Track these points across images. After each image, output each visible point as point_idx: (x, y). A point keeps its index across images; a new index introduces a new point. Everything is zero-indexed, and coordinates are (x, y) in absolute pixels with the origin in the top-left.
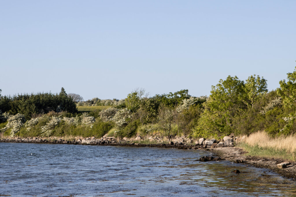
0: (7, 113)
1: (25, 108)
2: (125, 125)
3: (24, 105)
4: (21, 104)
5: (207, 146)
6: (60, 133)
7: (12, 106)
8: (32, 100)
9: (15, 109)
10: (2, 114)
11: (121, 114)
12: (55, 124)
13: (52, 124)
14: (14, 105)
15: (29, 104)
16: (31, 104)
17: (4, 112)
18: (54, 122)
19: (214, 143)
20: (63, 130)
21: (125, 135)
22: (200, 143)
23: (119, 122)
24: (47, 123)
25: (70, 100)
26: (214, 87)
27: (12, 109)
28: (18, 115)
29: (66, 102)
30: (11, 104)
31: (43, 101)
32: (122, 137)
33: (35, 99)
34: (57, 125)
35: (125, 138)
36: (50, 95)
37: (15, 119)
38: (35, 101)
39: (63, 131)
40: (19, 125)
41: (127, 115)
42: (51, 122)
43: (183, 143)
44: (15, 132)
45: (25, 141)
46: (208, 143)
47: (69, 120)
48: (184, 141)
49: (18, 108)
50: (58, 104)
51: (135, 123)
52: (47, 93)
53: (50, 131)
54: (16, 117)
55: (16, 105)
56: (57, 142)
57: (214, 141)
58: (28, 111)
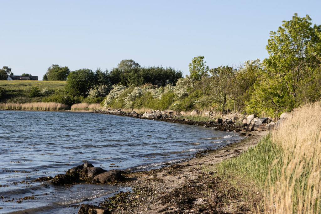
0: (116, 85)
1: (134, 81)
2: (185, 95)
3: (133, 78)
4: (130, 77)
5: (254, 128)
6: (138, 106)
7: (122, 79)
8: (142, 73)
9: (124, 81)
10: (111, 86)
11: (183, 83)
12: (136, 95)
13: (133, 95)
14: (124, 78)
15: (138, 77)
16: (140, 77)
17: (113, 84)
18: (136, 92)
19: (262, 123)
20: (142, 101)
21: (183, 109)
22: (248, 123)
23: (179, 92)
24: (128, 94)
25: (179, 75)
26: (275, 33)
27: (122, 81)
28: (121, 87)
29: (175, 76)
30: (121, 77)
31: (152, 74)
32: (180, 110)
33: (144, 73)
34: (138, 96)
35: (182, 113)
36: (161, 70)
37: (117, 90)
38: (144, 75)
39: (142, 103)
40: (112, 96)
41: (189, 84)
42: (133, 94)
43: (233, 121)
44: (108, 104)
45: (110, 113)
46: (256, 123)
47: (154, 91)
48: (235, 119)
49: (127, 80)
50: (167, 79)
51: (197, 93)
52: (159, 68)
53: (131, 102)
54: (119, 89)
55: (126, 78)
56: (130, 115)
57: (263, 120)
58: (137, 84)
